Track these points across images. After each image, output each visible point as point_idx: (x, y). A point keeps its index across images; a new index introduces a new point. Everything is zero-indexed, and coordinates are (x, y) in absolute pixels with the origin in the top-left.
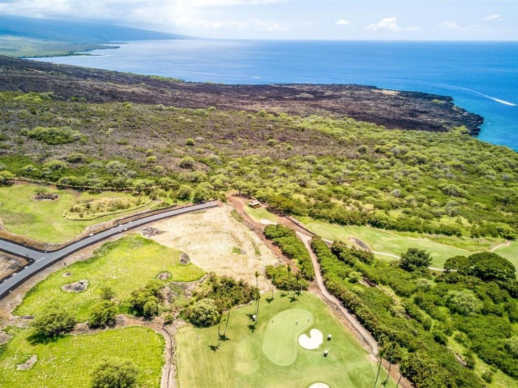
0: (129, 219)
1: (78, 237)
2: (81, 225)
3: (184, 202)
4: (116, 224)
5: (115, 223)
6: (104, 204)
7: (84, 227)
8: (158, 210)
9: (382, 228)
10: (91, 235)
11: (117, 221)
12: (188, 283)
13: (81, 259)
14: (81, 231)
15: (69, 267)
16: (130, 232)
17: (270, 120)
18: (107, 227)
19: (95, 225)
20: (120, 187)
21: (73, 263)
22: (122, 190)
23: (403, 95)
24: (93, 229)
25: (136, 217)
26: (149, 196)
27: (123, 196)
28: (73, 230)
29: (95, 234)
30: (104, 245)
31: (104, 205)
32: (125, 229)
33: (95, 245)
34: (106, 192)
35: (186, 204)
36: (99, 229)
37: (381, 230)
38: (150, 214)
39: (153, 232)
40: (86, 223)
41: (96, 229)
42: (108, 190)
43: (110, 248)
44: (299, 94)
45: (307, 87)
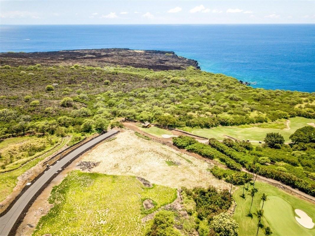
0: (55, 159)
1: (17, 189)
2: (10, 177)
3: (90, 134)
4: (45, 167)
5: (43, 166)
6: (15, 150)
7: (15, 178)
8: (74, 145)
9: (229, 125)
10: (29, 184)
11: (45, 163)
12: (173, 203)
13: (42, 213)
14: (14, 183)
15: (38, 228)
16: (66, 171)
17: (88, 70)
18: (39, 171)
19: (26, 173)
20: (21, 132)
21: (38, 221)
22: (23, 135)
23: (148, 52)
24: (26, 178)
25: (59, 155)
26: (55, 135)
27: (28, 139)
28: (5, 185)
29: (33, 182)
30: (54, 190)
31: (15, 152)
32: (60, 169)
33: (43, 193)
34: (8, 139)
35: (93, 135)
36: (33, 176)
37: (228, 127)
38: (70, 150)
39: (88, 165)
40: (15, 173)
41: (29, 177)
42: (9, 137)
43: (62, 192)
44: (85, 56)
45: (87, 51)
